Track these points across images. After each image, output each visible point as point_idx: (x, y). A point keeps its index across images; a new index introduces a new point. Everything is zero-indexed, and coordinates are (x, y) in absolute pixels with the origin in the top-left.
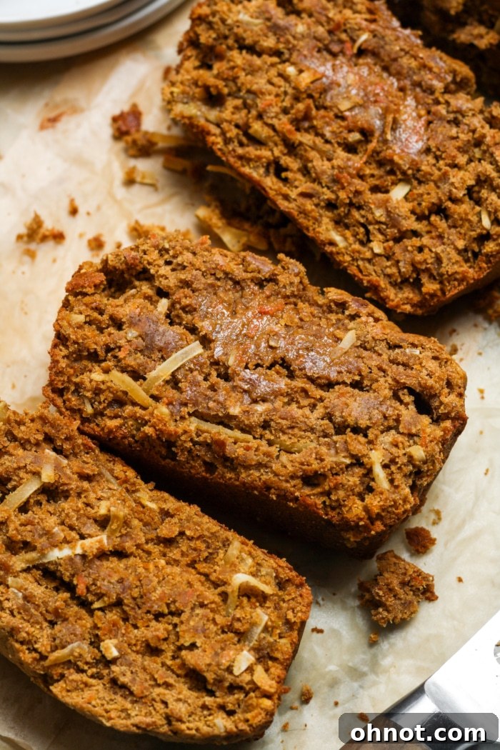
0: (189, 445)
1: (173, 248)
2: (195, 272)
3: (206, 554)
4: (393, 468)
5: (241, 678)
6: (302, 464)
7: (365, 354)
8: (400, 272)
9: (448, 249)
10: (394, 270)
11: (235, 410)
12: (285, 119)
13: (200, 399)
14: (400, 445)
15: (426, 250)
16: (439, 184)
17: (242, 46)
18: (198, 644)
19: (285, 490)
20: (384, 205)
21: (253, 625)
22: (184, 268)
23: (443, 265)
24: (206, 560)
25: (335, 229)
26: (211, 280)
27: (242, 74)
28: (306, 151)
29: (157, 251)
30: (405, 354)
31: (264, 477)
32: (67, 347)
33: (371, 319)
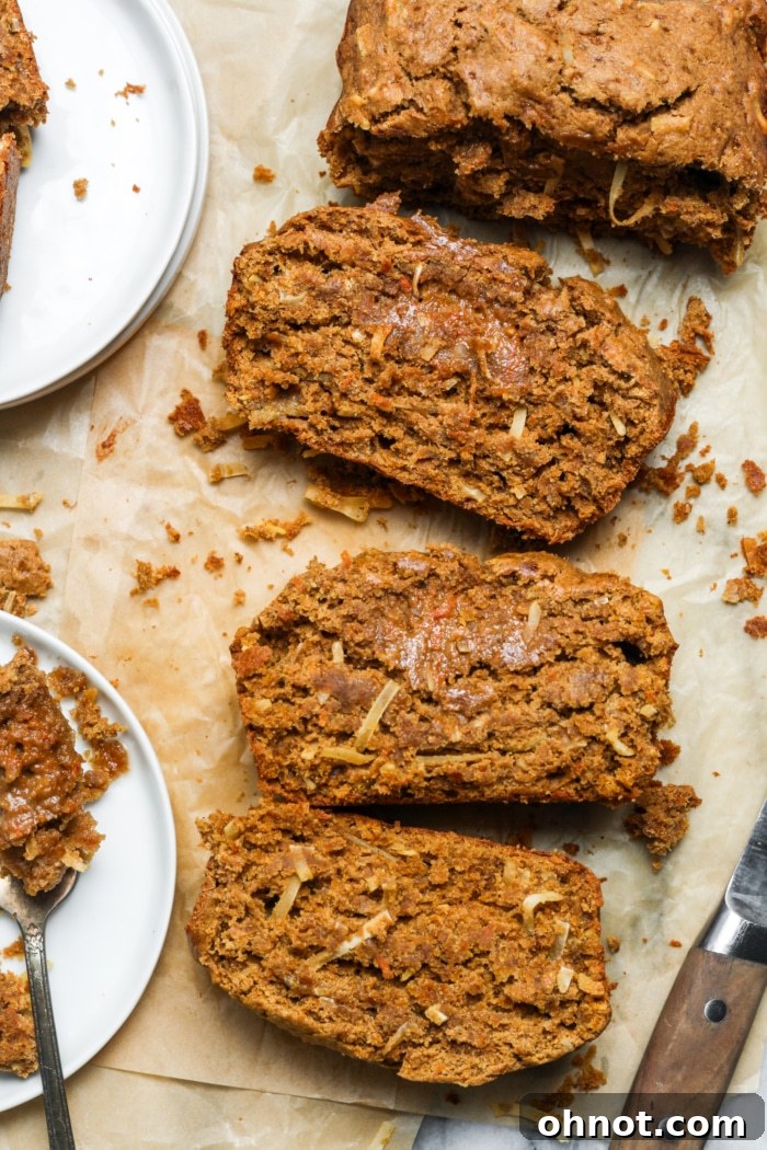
0: (425, 784)
1: (322, 585)
2: (354, 602)
3: (484, 883)
4: (631, 735)
5: (570, 994)
6: (543, 765)
7: (556, 622)
8: (549, 506)
9: (592, 469)
10: (543, 507)
11: (457, 736)
12: (371, 390)
13: (418, 738)
14: (629, 710)
15: (570, 476)
16: (557, 404)
17: (296, 327)
18: (516, 977)
19: (535, 794)
20: (510, 446)
21: (557, 936)
22: (341, 602)
23: (593, 487)
24: (486, 888)
25: (467, 482)
26: (372, 604)
27: (308, 359)
28: (405, 414)
29: (307, 596)
30: (595, 607)
31: (509, 788)
32: (265, 737)
33: (547, 582)
